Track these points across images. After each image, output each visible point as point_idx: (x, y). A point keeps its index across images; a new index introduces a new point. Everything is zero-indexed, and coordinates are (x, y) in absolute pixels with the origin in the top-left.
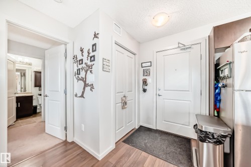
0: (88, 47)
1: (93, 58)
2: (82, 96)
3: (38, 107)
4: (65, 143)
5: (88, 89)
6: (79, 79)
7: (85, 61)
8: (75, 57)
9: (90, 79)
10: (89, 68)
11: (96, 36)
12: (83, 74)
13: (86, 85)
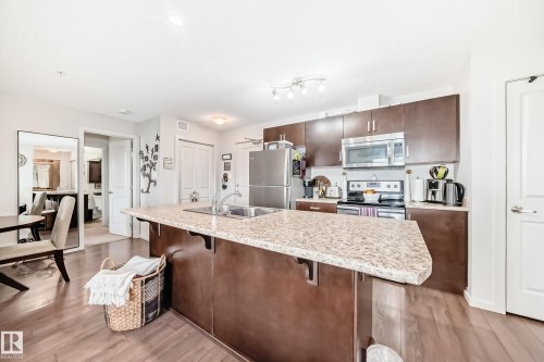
0: (152, 146)
1: (156, 158)
2: (148, 192)
3: (94, 212)
4: (131, 239)
5: (152, 184)
6: (145, 175)
7: (150, 158)
8: (141, 153)
9: (154, 175)
10: (153, 166)
11: (158, 138)
12: (148, 170)
13: (151, 181)
